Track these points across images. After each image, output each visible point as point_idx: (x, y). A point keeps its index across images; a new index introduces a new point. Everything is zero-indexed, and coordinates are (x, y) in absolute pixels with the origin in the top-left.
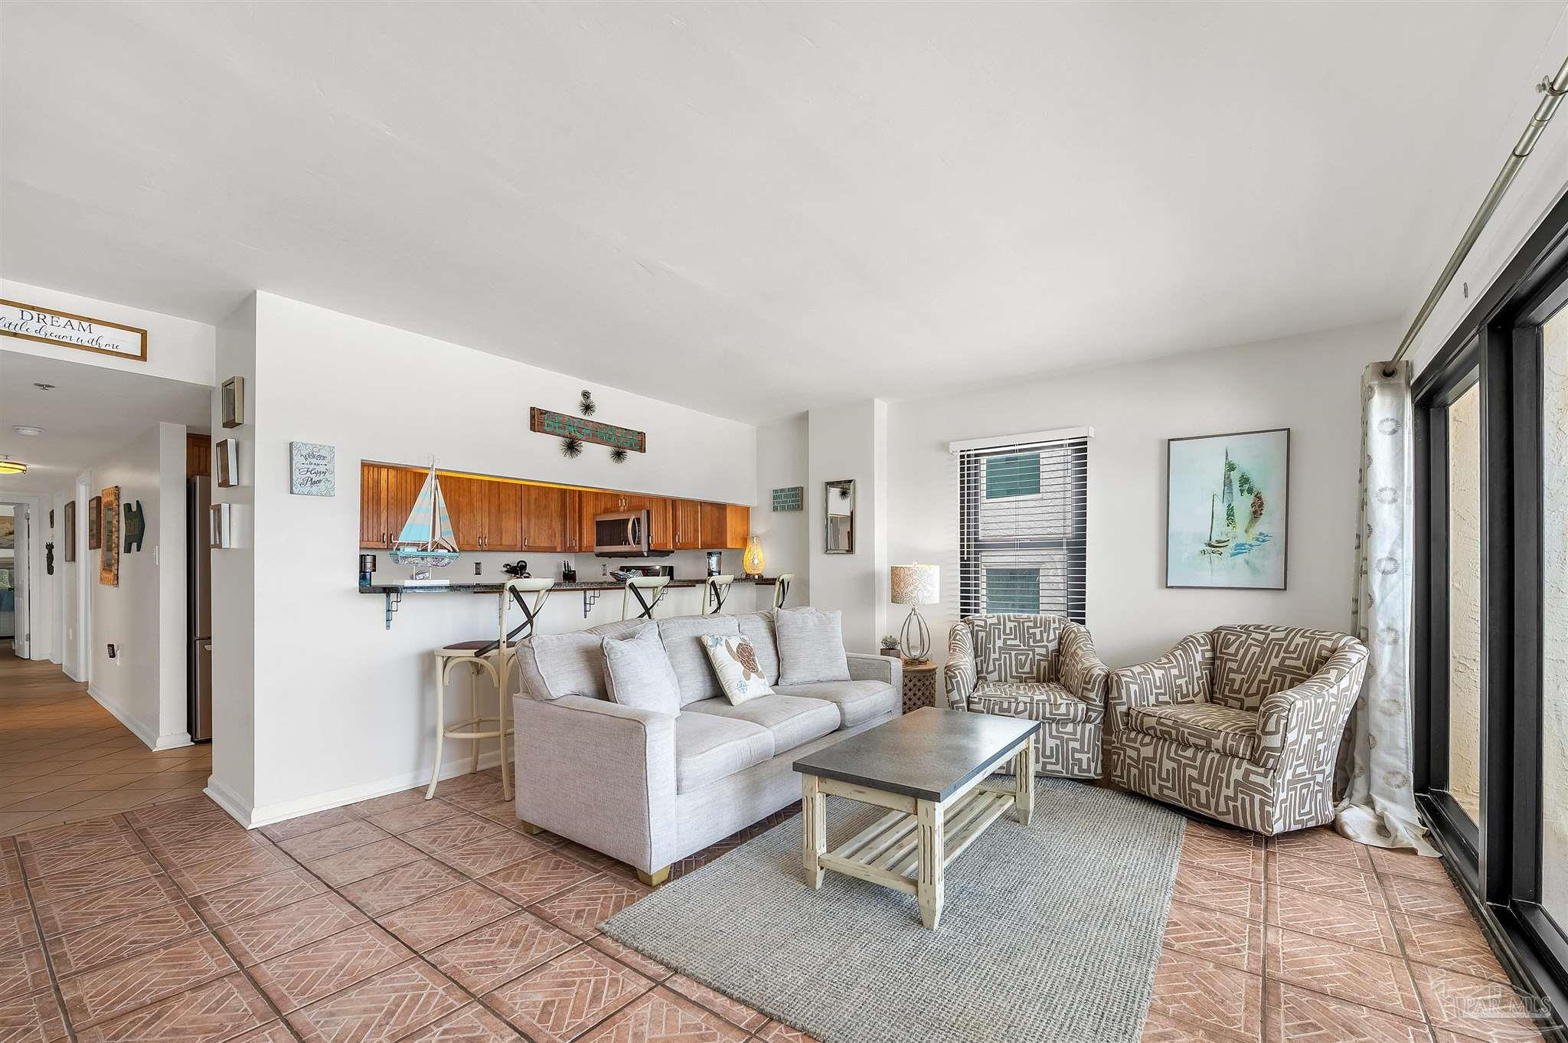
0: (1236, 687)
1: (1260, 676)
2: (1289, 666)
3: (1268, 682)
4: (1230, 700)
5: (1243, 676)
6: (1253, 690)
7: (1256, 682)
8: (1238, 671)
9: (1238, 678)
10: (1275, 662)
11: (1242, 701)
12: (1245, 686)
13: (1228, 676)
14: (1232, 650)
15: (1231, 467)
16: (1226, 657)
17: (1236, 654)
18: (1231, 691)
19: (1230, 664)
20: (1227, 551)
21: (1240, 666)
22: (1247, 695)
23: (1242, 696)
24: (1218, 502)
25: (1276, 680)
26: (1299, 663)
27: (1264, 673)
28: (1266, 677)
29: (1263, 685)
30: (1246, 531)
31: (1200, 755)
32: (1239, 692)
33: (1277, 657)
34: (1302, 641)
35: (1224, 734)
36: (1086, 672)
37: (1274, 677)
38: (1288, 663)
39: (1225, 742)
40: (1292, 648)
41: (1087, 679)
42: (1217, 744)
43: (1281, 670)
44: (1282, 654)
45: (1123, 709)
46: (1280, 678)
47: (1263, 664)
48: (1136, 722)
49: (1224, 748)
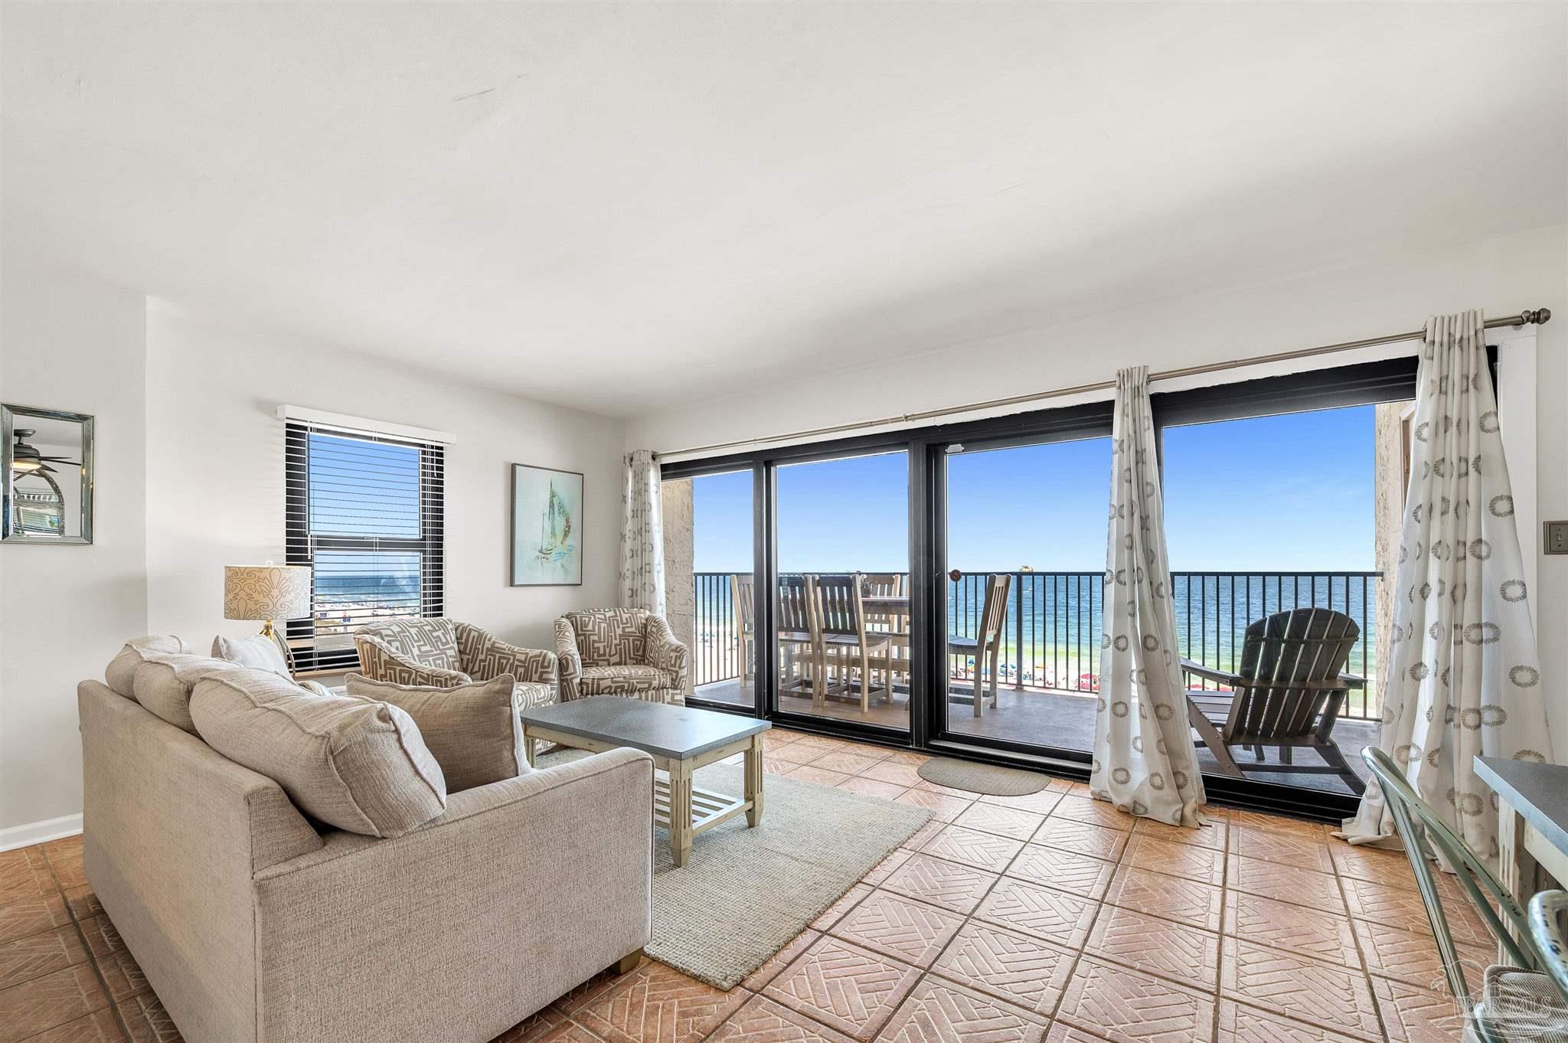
0: (602, 652)
1: (614, 642)
2: (629, 632)
4: (600, 662)
6: (613, 652)
7: (613, 646)
8: (599, 641)
9: (601, 645)
10: (619, 631)
11: (608, 660)
12: (608, 650)
13: (593, 645)
14: (590, 627)
15: (553, 495)
16: (588, 633)
17: (594, 630)
18: (599, 655)
19: (593, 638)
20: (552, 557)
21: (600, 638)
22: (610, 656)
24: (546, 519)
25: (625, 643)
26: (633, 629)
27: (616, 639)
28: (618, 642)
29: (618, 647)
30: (562, 543)
31: (643, 695)
32: (604, 655)
33: (619, 627)
34: (627, 616)
35: (657, 676)
36: (541, 659)
37: (623, 641)
38: (627, 630)
39: (660, 680)
40: (625, 621)
41: (546, 664)
42: (655, 683)
43: (625, 635)
44: (621, 626)
45: (577, 680)
46: (626, 641)
47: (613, 634)
48: (592, 687)
49: (659, 684)
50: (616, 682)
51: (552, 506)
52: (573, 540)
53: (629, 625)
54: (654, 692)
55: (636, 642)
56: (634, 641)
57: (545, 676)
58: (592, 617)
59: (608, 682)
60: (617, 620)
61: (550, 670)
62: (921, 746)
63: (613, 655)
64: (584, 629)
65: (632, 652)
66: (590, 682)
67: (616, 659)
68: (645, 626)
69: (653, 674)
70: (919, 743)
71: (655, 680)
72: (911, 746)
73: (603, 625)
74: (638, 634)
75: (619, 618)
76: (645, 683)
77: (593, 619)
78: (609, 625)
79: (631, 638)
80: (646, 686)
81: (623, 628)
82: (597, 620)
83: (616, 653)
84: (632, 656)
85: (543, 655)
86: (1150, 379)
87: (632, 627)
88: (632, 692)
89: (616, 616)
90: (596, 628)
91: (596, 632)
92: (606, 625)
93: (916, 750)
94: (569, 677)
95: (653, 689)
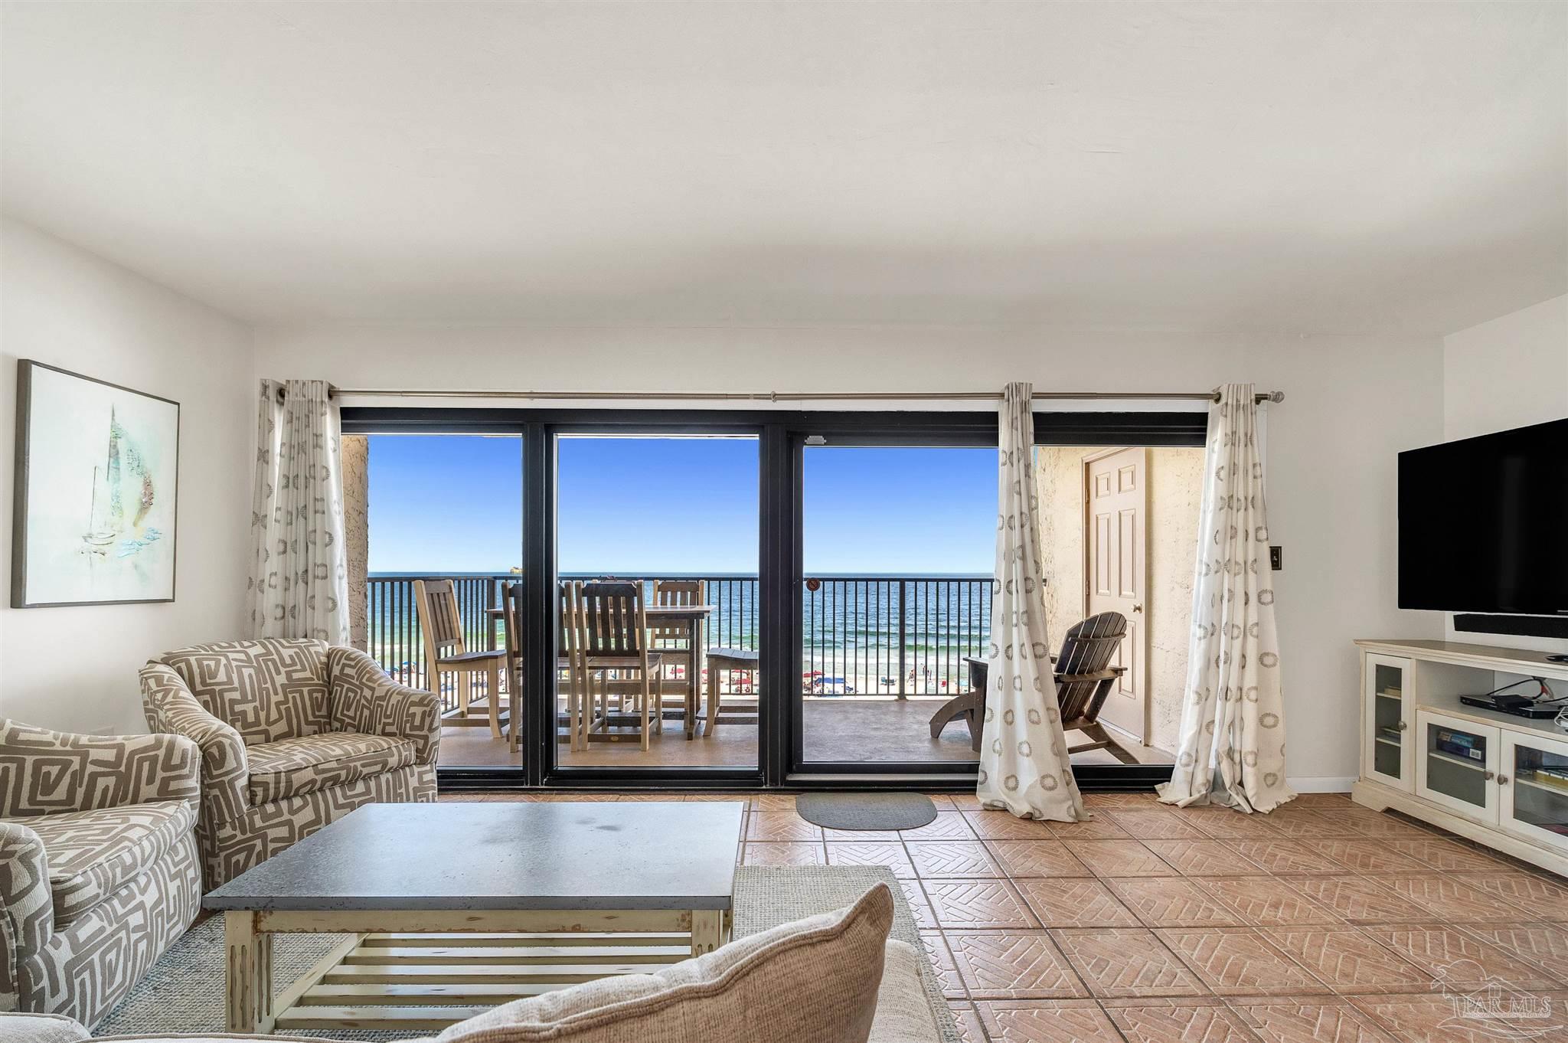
0: (251, 718)
1: (274, 699)
2: (299, 679)
3: (286, 701)
5: (254, 704)
6: (274, 715)
7: (273, 707)
8: (244, 700)
9: (249, 708)
10: (281, 680)
11: (266, 732)
12: (263, 715)
14: (222, 677)
15: (116, 435)
16: (217, 688)
17: (230, 681)
19: (228, 696)
21: (244, 694)
23: (263, 727)
24: (103, 477)
25: (294, 698)
26: (308, 674)
27: (276, 693)
28: (280, 697)
29: (283, 707)
30: (135, 524)
32: (257, 723)
33: (278, 673)
34: (291, 651)
35: (394, 749)
36: (161, 753)
37: (290, 696)
38: (295, 676)
39: (400, 755)
40: (288, 661)
41: (176, 761)
42: (393, 761)
43: (292, 685)
44: (283, 670)
45: (243, 782)
46: (297, 695)
47: (269, 685)
48: (277, 788)
49: (400, 761)
50: (324, 771)
51: (114, 453)
52: (160, 517)
53: (299, 667)
54: (389, 775)
55: (315, 695)
56: (310, 693)
57: (173, 786)
58: (222, 658)
59: (309, 774)
60: (274, 661)
61: (185, 771)
62: (777, 785)
63: (276, 721)
64: (208, 681)
65: (309, 712)
66: (271, 779)
67: (281, 727)
68: (328, 667)
69: (386, 746)
70: (774, 781)
71: (393, 755)
72: (764, 787)
73: (246, 672)
74: (316, 681)
75: (275, 657)
76: (376, 764)
77: (223, 661)
78: (259, 670)
79: (305, 690)
80: (378, 768)
81: (289, 674)
82: (234, 664)
83: (281, 718)
84: (311, 718)
85: (165, 744)
86: (1037, 396)
87: (304, 669)
88: (351, 782)
89: (269, 653)
90: (235, 677)
91: (236, 684)
92: (252, 671)
93: (772, 790)
94: (226, 779)
95: (388, 771)
